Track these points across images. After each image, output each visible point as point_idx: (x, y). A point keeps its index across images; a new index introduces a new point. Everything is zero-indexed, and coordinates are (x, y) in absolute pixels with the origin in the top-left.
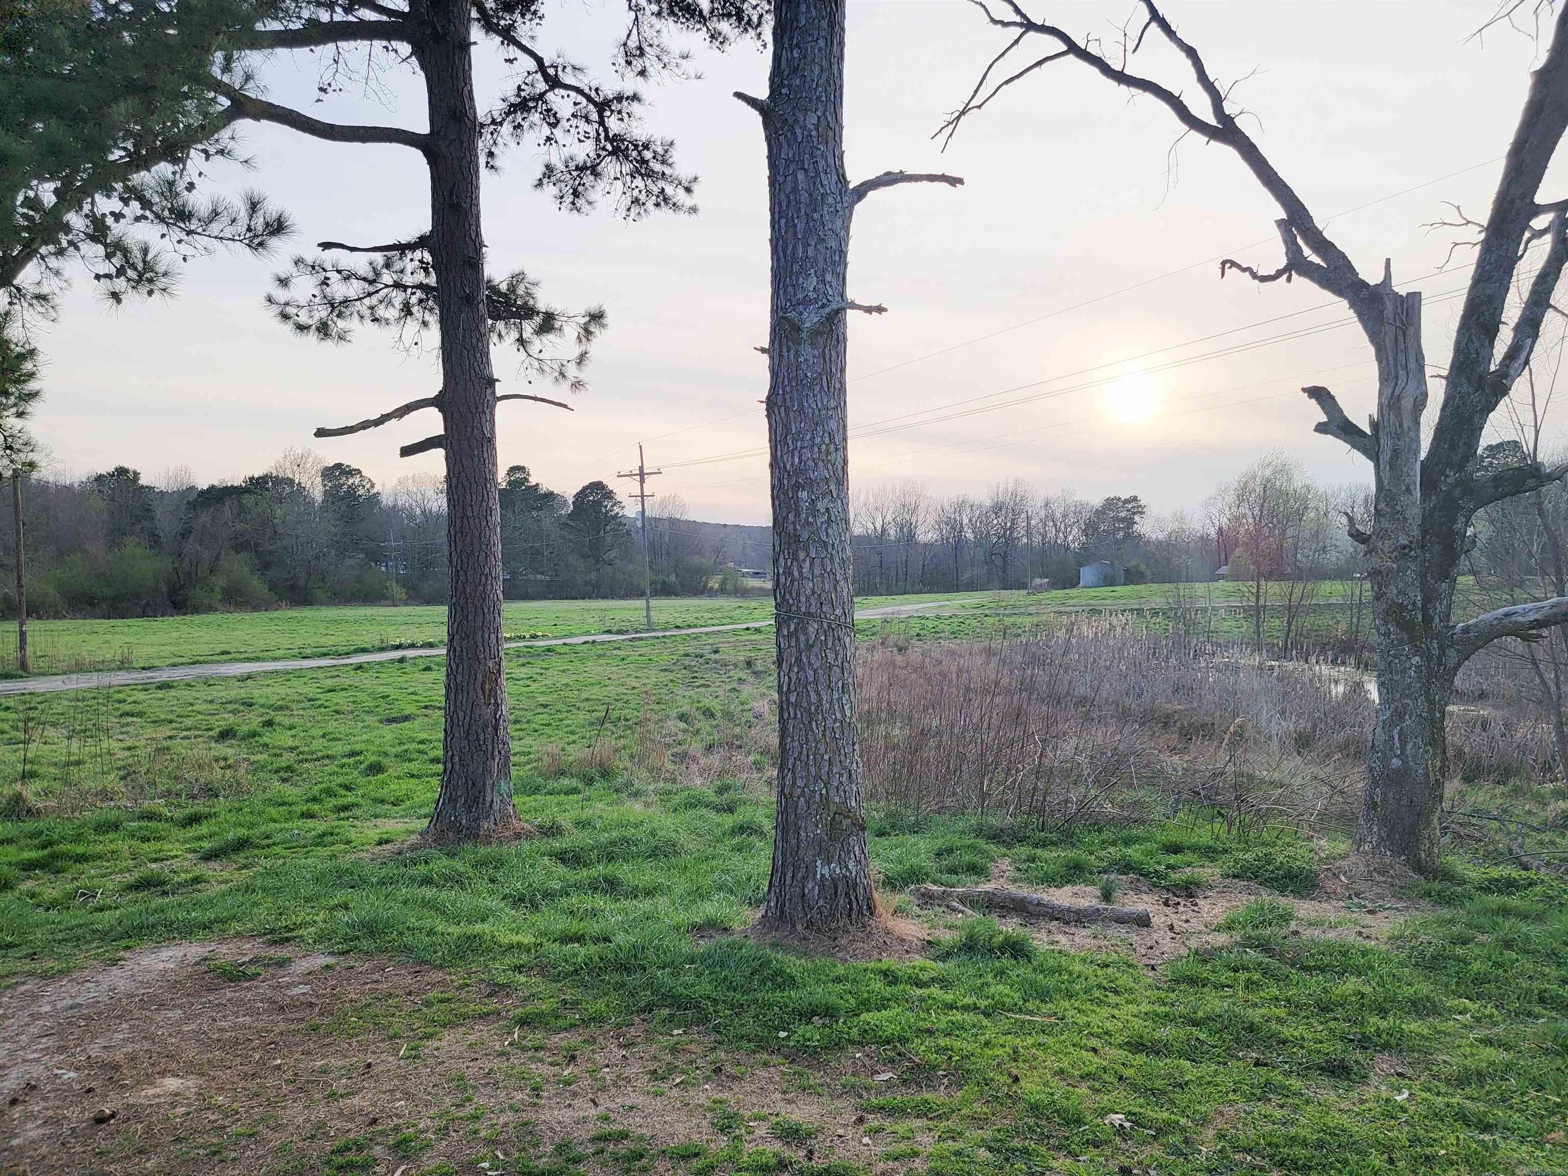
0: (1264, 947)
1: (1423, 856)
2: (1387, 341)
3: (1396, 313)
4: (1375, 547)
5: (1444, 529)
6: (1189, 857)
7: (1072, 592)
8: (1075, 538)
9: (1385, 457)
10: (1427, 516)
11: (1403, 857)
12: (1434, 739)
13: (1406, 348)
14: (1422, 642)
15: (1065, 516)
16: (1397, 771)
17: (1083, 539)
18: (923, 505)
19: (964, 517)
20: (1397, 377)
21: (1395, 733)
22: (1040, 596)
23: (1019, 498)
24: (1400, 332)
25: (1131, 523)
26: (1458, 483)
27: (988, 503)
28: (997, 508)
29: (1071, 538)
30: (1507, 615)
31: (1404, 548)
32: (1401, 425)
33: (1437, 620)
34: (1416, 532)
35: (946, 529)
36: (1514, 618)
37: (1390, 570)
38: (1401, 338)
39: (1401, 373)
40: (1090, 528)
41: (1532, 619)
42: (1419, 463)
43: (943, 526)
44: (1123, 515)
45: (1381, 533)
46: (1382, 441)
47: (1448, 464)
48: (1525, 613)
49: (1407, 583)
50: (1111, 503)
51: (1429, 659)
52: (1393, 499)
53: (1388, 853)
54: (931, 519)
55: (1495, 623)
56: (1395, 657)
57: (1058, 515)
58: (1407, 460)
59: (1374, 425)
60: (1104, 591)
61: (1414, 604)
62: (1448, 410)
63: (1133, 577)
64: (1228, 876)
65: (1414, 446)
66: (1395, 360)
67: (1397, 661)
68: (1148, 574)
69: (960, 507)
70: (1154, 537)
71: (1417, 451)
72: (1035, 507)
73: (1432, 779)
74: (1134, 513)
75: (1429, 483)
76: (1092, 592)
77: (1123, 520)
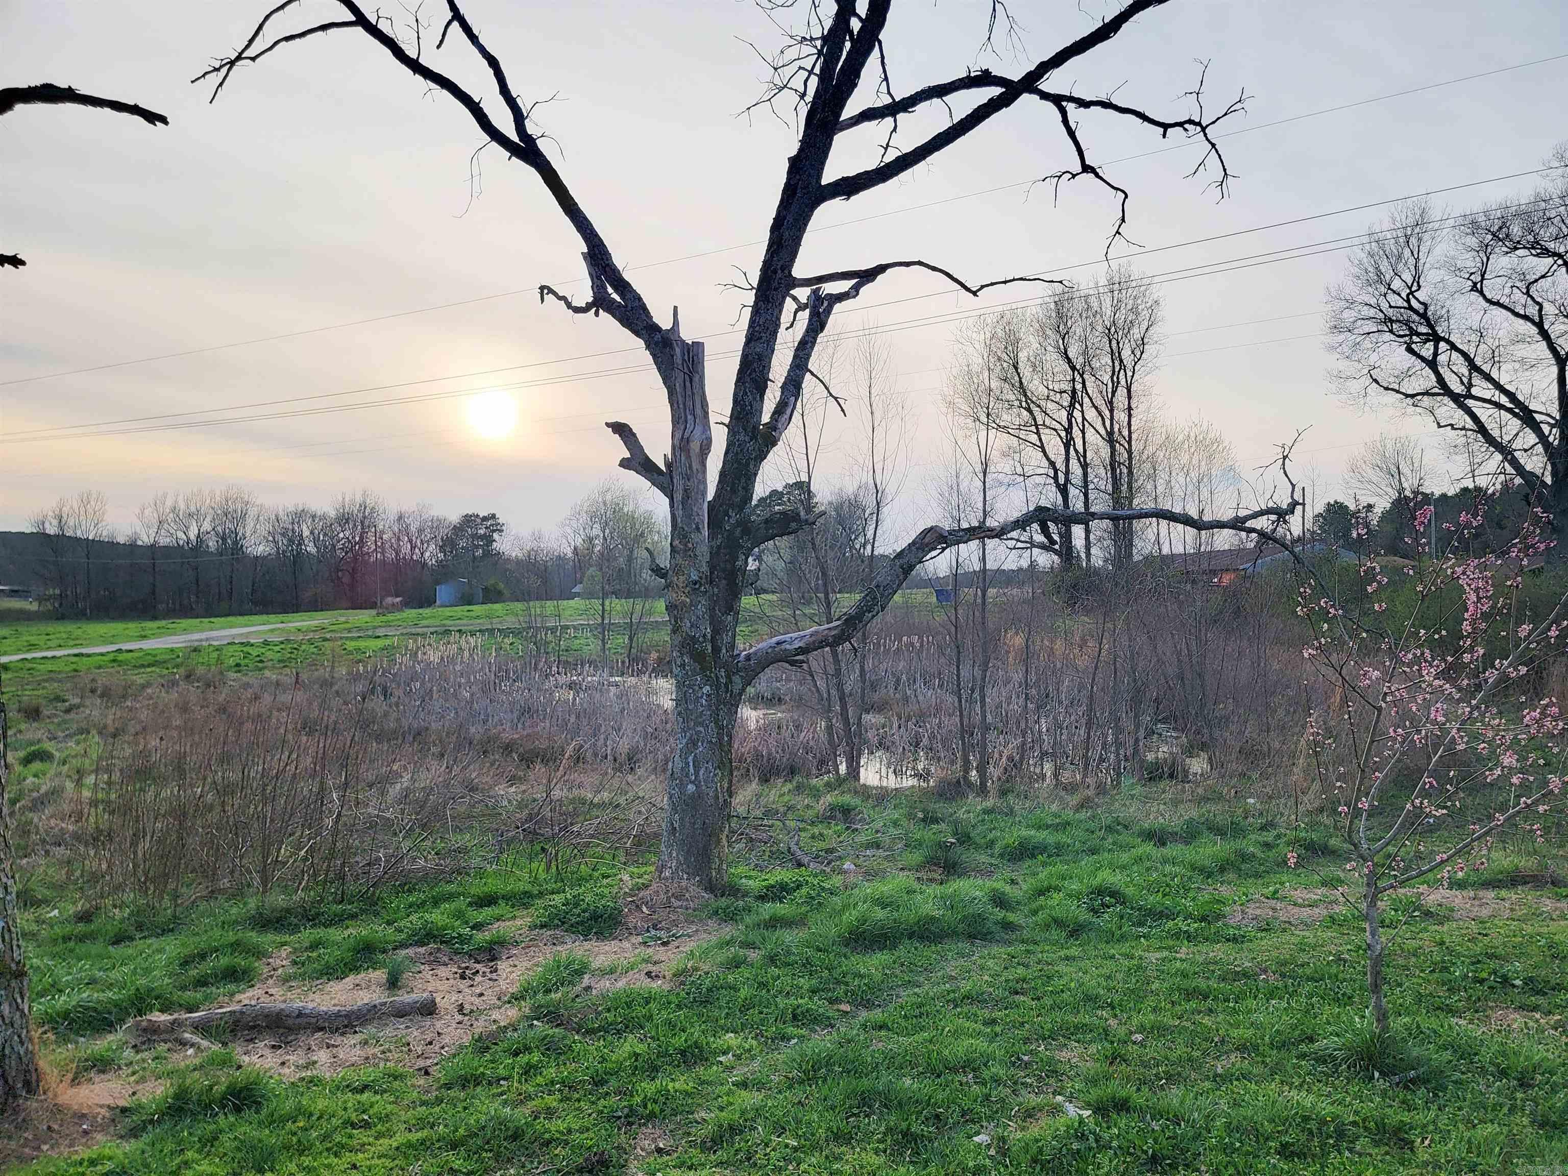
0: (552, 1016)
1: (714, 874)
2: (677, 385)
3: (684, 360)
4: (671, 582)
5: (729, 566)
6: (501, 908)
7: (426, 612)
8: (431, 554)
9: (678, 496)
10: (714, 554)
11: (697, 878)
12: (722, 762)
13: (693, 394)
14: (711, 672)
15: (420, 531)
16: (692, 797)
17: (441, 556)
18: (252, 512)
19: (304, 528)
20: (686, 422)
21: (690, 759)
22: (390, 617)
23: (368, 511)
24: (687, 377)
25: (489, 540)
26: (739, 523)
27: (332, 514)
28: (344, 519)
29: (427, 554)
30: (778, 643)
31: (695, 584)
32: (690, 467)
33: (724, 651)
34: (705, 568)
35: (282, 542)
36: (783, 646)
37: (683, 603)
38: (688, 384)
39: (689, 417)
40: (448, 544)
41: (797, 646)
42: (706, 505)
43: (278, 538)
44: (482, 532)
45: (677, 570)
46: (675, 481)
47: (732, 506)
48: (792, 641)
49: (698, 617)
50: (469, 520)
51: (718, 688)
52: (685, 537)
53: (685, 876)
54: (263, 529)
55: (770, 651)
56: (690, 686)
57: (413, 529)
58: (696, 499)
59: (668, 465)
60: (460, 610)
61: (704, 636)
62: (729, 458)
63: (491, 596)
64: (536, 927)
65: (701, 487)
66: (684, 404)
67: (691, 691)
68: (507, 593)
69: (299, 516)
70: (514, 555)
71: (704, 493)
72: (386, 523)
73: (721, 800)
74: (494, 531)
75: (715, 523)
76: (448, 611)
77: (482, 537)
